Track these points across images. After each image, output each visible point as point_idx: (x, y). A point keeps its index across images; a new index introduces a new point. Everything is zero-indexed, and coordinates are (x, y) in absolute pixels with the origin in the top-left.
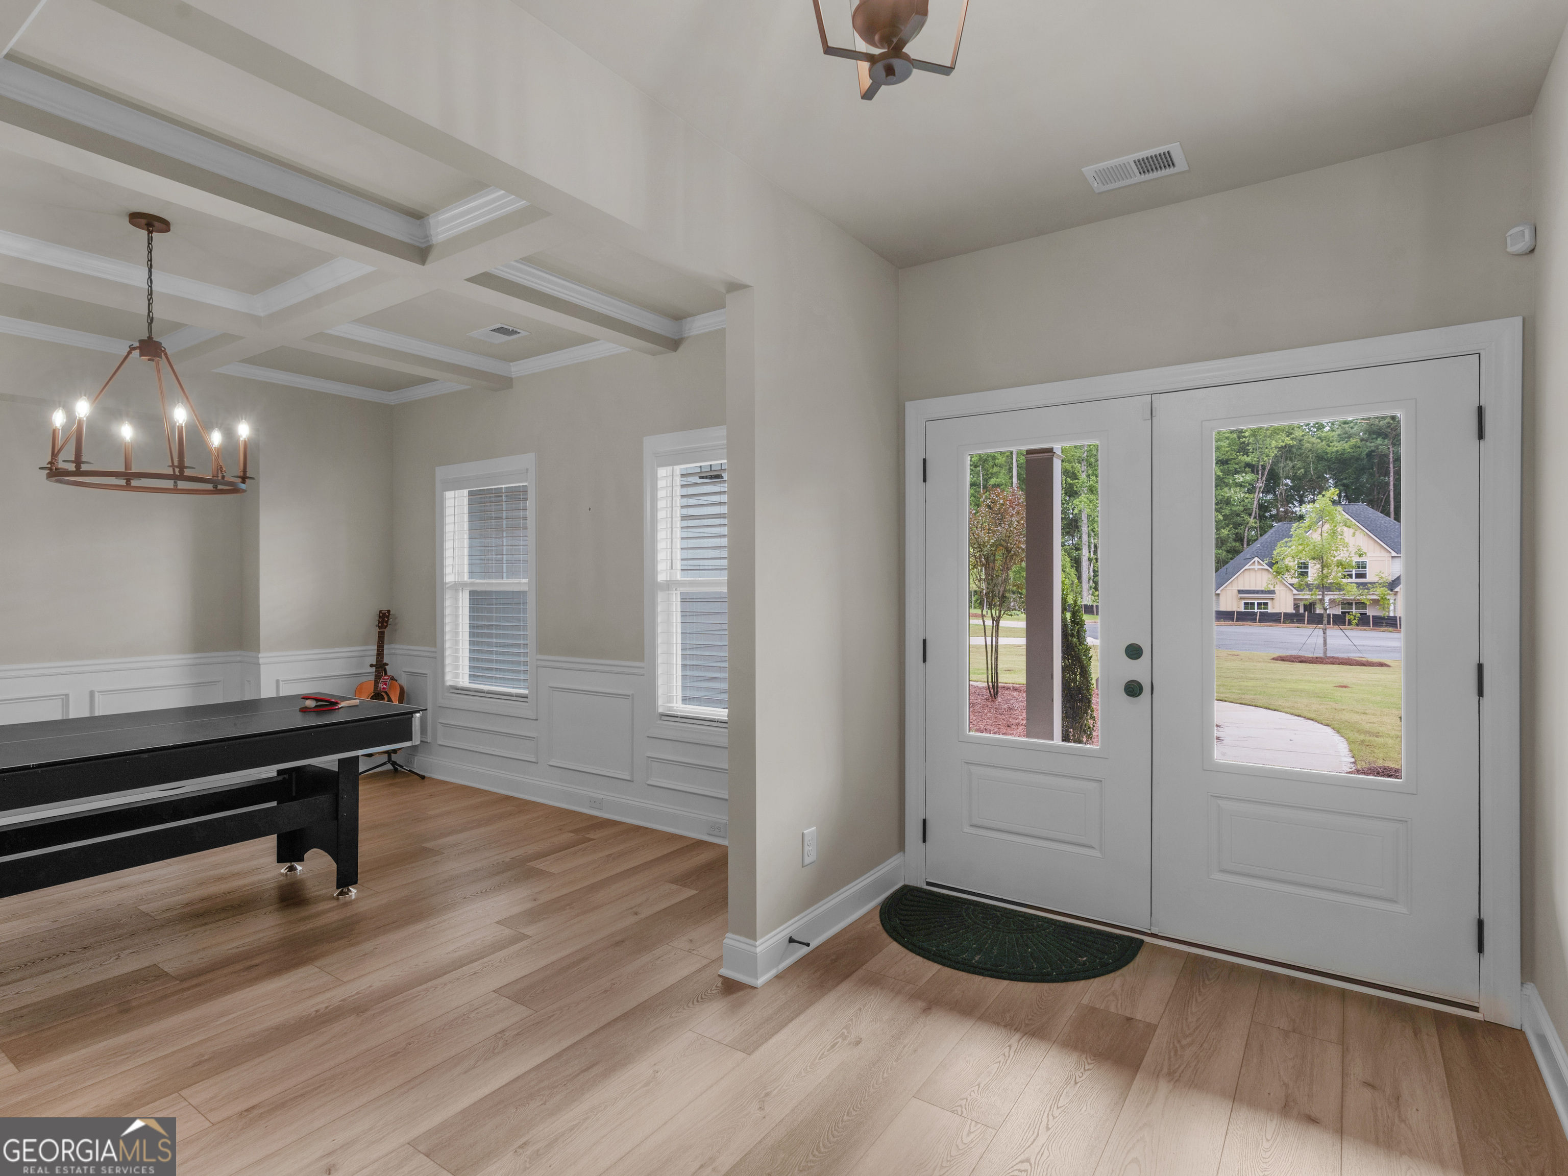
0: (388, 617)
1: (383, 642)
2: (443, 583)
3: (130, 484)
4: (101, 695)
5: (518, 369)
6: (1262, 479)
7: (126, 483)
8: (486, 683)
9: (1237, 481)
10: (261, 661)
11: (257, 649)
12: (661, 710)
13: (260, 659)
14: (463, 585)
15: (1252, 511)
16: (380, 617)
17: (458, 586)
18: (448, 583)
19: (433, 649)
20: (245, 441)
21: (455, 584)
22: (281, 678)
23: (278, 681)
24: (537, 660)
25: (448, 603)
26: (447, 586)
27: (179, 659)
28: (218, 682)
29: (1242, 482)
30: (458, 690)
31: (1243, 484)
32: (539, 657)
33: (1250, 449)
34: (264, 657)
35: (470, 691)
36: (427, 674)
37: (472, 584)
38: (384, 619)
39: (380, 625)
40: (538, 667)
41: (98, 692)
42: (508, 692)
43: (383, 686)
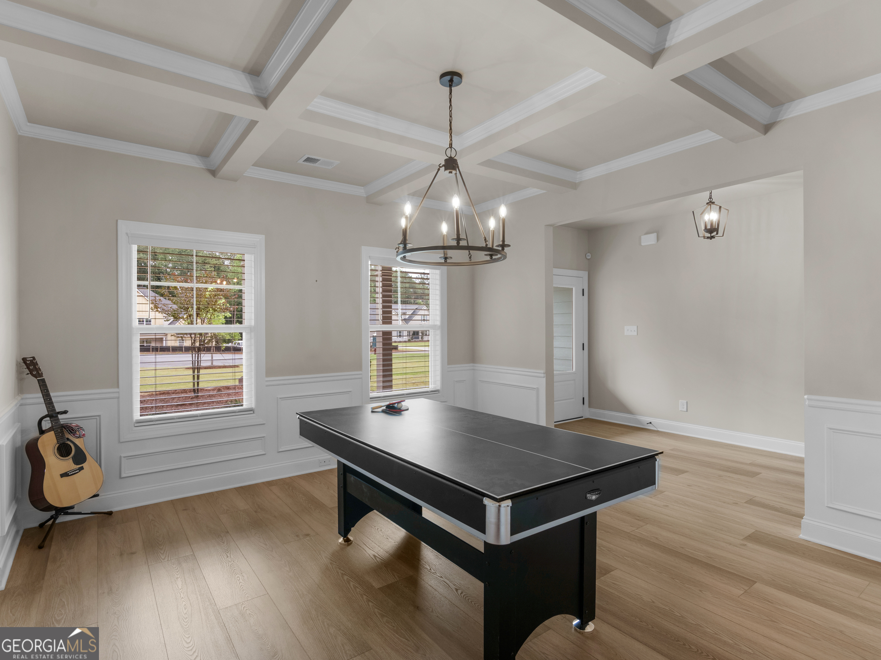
0: (37, 364)
1: (48, 391)
16: (29, 365)
18: (134, 328)
24: (266, 381)
25: (134, 345)
38: (34, 366)
39: (34, 373)
42: (227, 411)
43: (82, 432)
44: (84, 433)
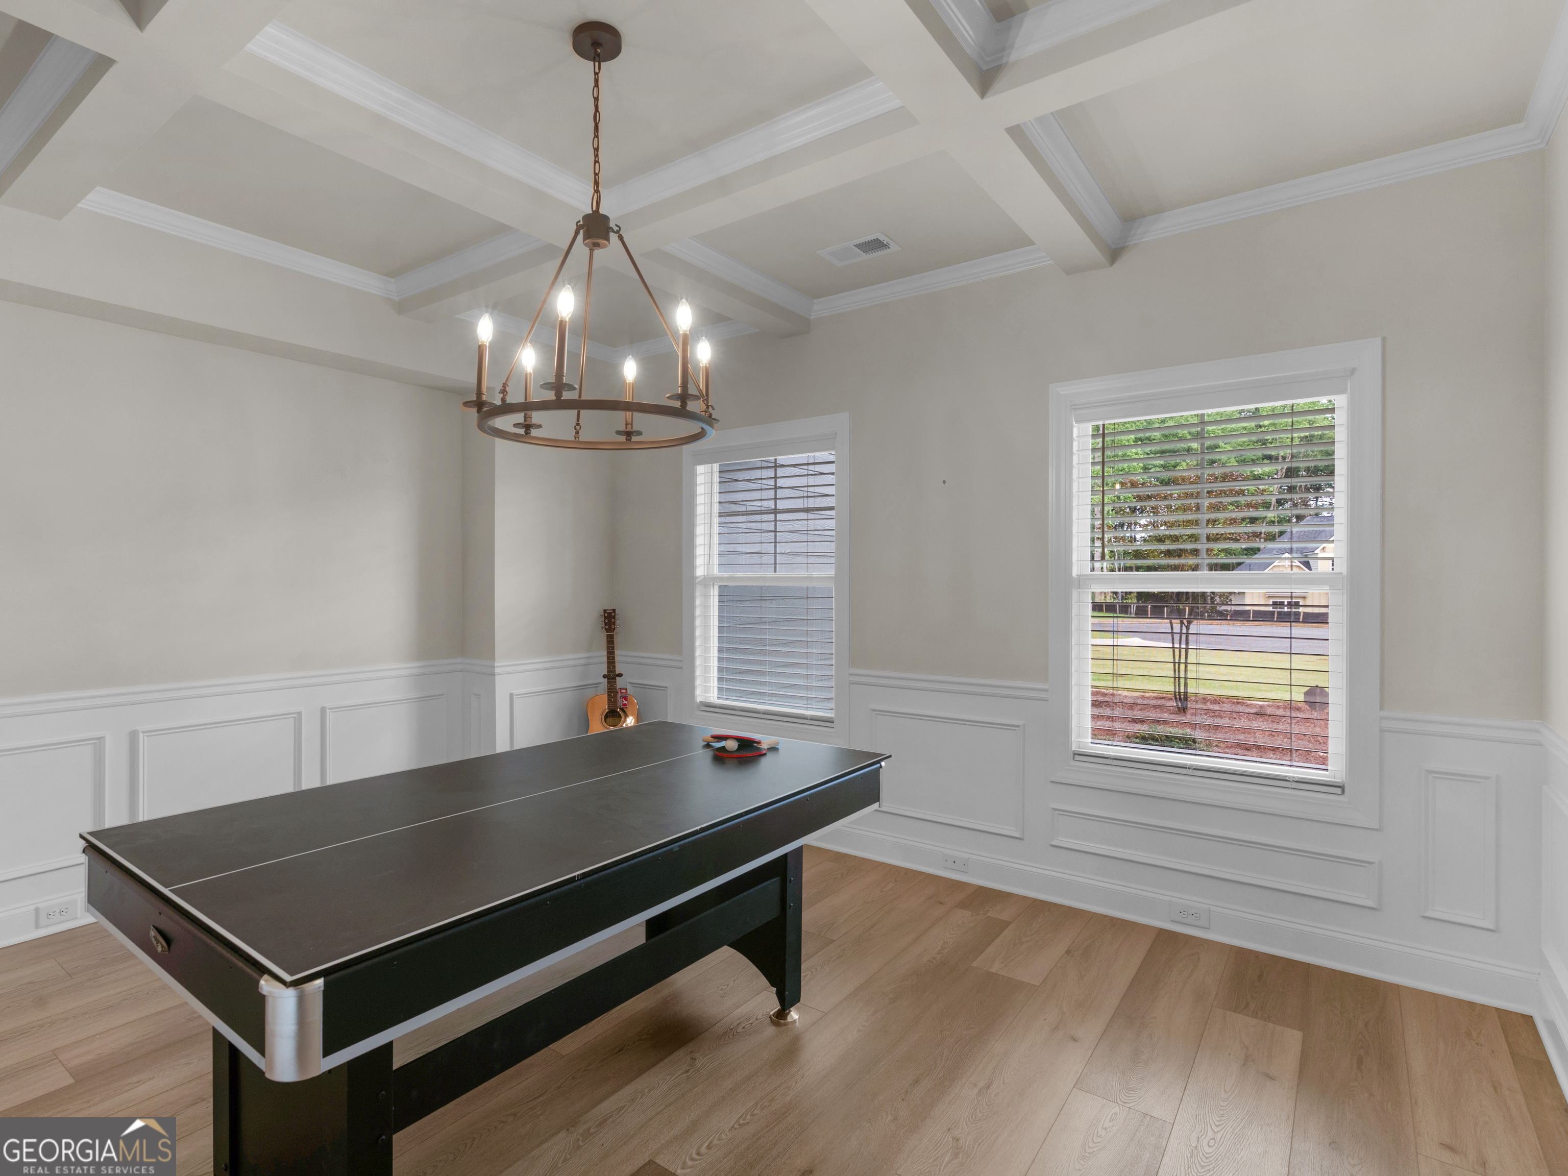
0: (614, 617)
1: (613, 648)
2: (693, 577)
3: (530, 434)
4: (332, 712)
5: (821, 309)
6: (1281, 471)
7: (525, 432)
8: (762, 701)
9: (1256, 473)
10: (497, 670)
11: (492, 657)
12: (1074, 748)
13: (496, 669)
14: (714, 579)
15: (1270, 505)
16: (605, 618)
17: (708, 581)
18: (699, 577)
19: (678, 658)
20: (706, 367)
21: (705, 578)
22: (515, 692)
23: (511, 695)
24: (850, 674)
25: (698, 601)
26: (698, 580)
27: (399, 669)
28: (442, 695)
29: (1261, 474)
30: (709, 707)
31: (1262, 476)
32: (853, 671)
33: (1269, 439)
34: (501, 665)
35: (735, 710)
36: (667, 688)
37: (720, 579)
38: (609, 619)
39: (607, 627)
40: (851, 683)
41: (329, 709)
42: (798, 714)
43: (623, 701)
44: (625, 702)
